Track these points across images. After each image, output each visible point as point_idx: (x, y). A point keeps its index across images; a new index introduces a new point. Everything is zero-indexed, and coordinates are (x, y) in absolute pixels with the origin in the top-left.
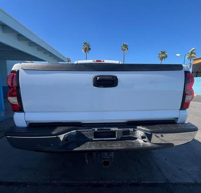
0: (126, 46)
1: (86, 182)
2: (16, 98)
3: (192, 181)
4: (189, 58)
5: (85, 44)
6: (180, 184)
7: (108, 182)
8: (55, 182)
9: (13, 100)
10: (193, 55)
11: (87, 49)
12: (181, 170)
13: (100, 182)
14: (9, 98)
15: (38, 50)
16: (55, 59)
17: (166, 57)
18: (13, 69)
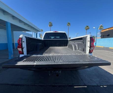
0: (69, 24)
1: (50, 85)
2: (21, 48)
3: (96, 85)
4: (100, 29)
5: (50, 23)
6: (90, 86)
7: (59, 85)
8: (36, 84)
9: (20, 49)
10: (102, 27)
11: (51, 25)
12: (92, 80)
13: (55, 85)
14: (18, 49)
15: (28, 27)
16: (36, 30)
17: (89, 28)
18: (20, 37)
